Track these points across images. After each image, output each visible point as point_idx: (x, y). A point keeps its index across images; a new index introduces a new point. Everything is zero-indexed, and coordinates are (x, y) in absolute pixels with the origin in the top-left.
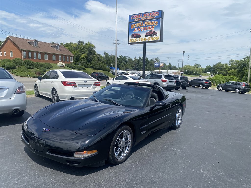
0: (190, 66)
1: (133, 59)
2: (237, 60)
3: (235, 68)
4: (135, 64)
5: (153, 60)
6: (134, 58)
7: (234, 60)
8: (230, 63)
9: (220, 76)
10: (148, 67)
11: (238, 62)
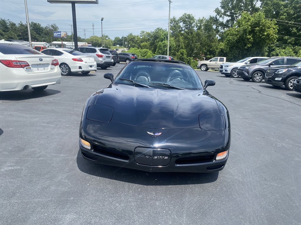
0: (98, 37)
1: (17, 25)
2: (147, 32)
3: (146, 41)
4: (22, 31)
5: (48, 28)
6: (19, 24)
7: (144, 32)
8: (141, 35)
9: (135, 49)
10: (43, 37)
11: (149, 34)
